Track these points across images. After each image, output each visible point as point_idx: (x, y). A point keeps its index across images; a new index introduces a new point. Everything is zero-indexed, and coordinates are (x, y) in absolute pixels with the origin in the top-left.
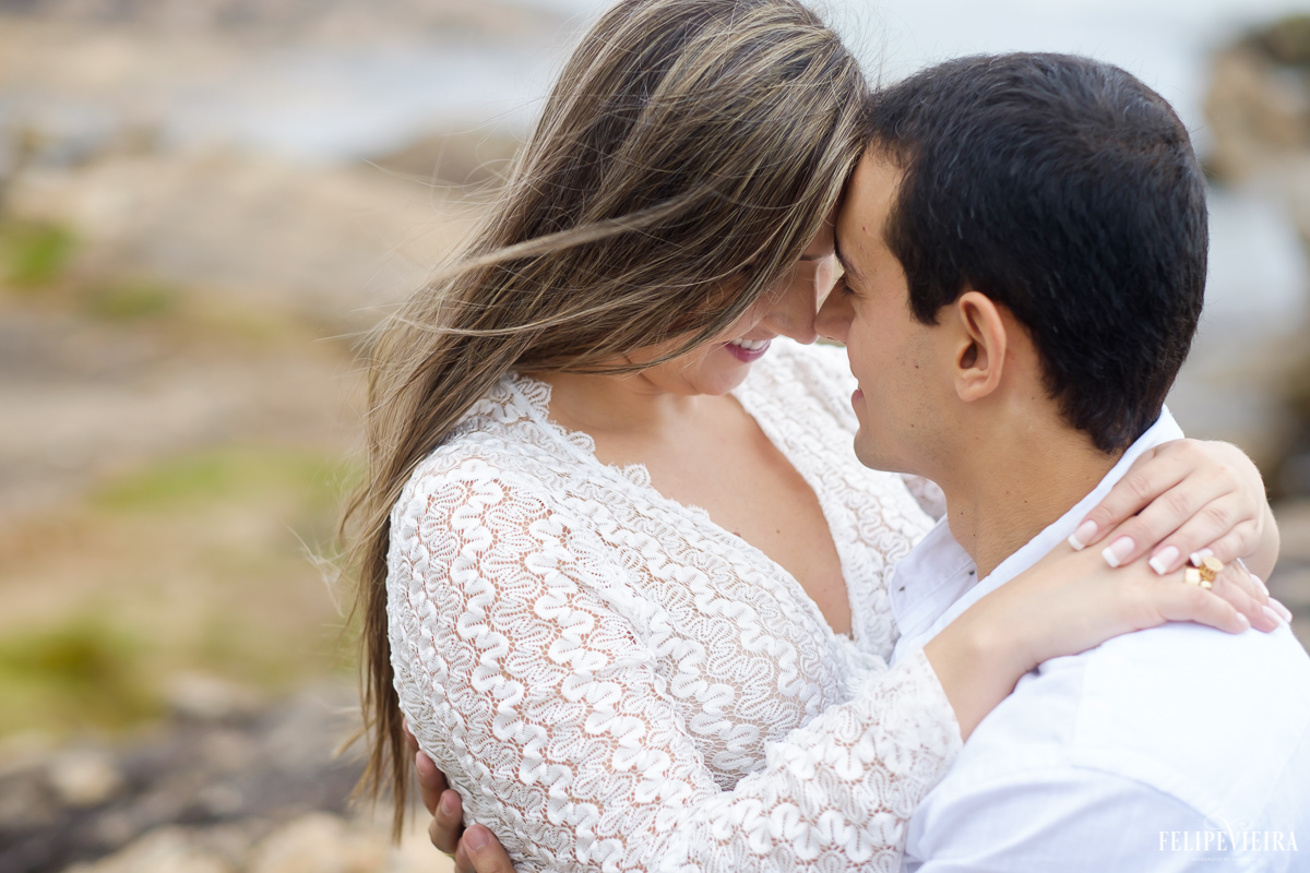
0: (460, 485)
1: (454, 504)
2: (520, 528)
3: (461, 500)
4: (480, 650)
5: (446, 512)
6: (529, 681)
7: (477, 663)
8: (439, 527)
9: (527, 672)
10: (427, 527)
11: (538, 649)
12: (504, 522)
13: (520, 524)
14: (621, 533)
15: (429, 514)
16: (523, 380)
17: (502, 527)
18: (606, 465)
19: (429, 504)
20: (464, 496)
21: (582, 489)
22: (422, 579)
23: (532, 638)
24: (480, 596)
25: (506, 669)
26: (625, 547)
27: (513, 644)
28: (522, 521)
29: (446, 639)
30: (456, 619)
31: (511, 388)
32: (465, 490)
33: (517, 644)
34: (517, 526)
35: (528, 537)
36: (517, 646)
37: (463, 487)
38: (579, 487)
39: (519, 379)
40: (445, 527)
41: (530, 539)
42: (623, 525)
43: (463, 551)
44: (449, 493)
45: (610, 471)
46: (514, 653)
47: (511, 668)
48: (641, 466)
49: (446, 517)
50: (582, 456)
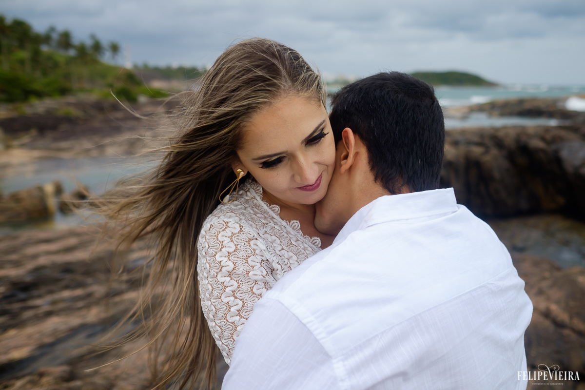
0: (223, 223)
1: (220, 230)
2: (247, 243)
3: (223, 229)
4: (226, 286)
5: (217, 232)
6: (244, 300)
7: (224, 291)
8: (213, 237)
9: (244, 297)
10: (209, 236)
11: (249, 288)
12: (240, 241)
13: (247, 242)
14: (283, 252)
15: (210, 231)
16: (253, 183)
17: (240, 243)
18: (283, 220)
19: (211, 227)
20: (224, 227)
21: (271, 231)
22: (205, 255)
23: (247, 284)
24: (227, 267)
25: (235, 295)
26: (283, 257)
27: (239, 286)
28: (248, 240)
29: (213, 279)
30: (217, 273)
31: (249, 186)
32: (225, 225)
33: (241, 285)
34: (246, 242)
35: (250, 247)
36: (241, 286)
37: (224, 224)
38: (270, 230)
39: (252, 182)
40: (215, 238)
41: (251, 248)
42: (284, 248)
43: (223, 250)
44: (218, 225)
45: (284, 223)
46: (239, 289)
47: (238, 295)
48: (297, 221)
49: (216, 234)
50: (274, 216)
